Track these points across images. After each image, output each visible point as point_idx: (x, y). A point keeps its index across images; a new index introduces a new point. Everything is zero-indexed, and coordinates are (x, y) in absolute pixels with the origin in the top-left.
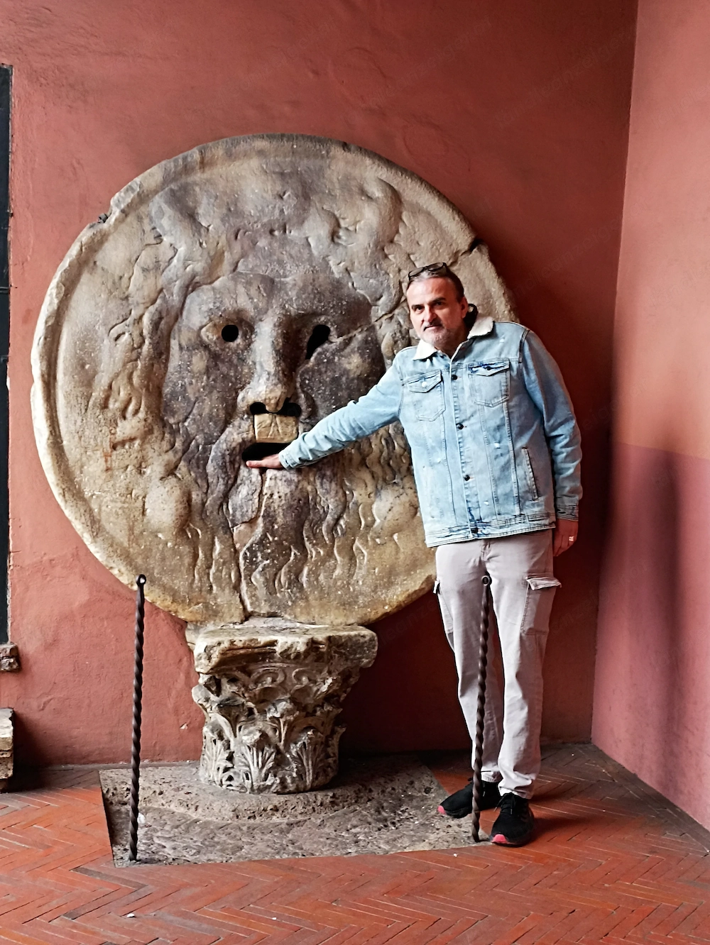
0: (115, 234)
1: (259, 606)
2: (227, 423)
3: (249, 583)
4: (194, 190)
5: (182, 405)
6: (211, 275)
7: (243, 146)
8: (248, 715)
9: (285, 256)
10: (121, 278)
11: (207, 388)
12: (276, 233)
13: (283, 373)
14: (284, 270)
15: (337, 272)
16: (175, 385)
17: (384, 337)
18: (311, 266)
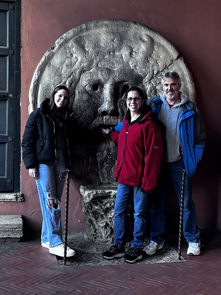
0: (57, 54)
1: (105, 180)
2: (94, 118)
3: (102, 172)
4: (84, 39)
5: (79, 112)
6: (89, 68)
7: (100, 23)
8: (102, 217)
9: (114, 61)
10: (59, 69)
11: (88, 106)
12: (111, 53)
13: (113, 101)
14: (114, 66)
15: (132, 66)
16: (77, 105)
17: (147, 89)
18: (123, 65)
